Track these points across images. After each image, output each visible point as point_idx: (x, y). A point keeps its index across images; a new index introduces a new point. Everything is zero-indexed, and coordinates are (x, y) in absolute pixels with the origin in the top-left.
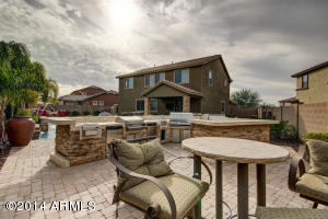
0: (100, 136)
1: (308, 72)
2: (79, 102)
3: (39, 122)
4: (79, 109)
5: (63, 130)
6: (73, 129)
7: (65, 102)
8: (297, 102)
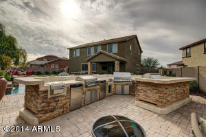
0: (65, 94)
1: (190, 47)
2: (42, 65)
3: (12, 80)
4: (41, 70)
5: (32, 89)
6: (42, 89)
7: (31, 65)
8: (183, 65)
